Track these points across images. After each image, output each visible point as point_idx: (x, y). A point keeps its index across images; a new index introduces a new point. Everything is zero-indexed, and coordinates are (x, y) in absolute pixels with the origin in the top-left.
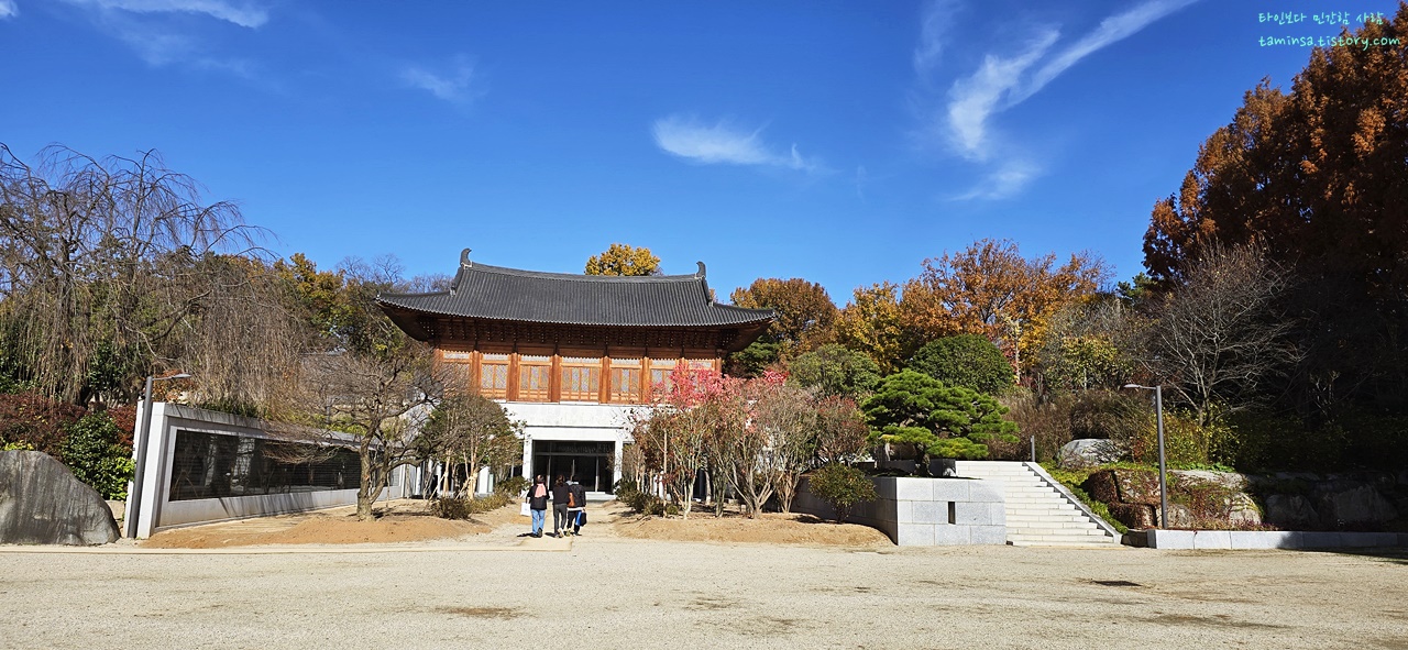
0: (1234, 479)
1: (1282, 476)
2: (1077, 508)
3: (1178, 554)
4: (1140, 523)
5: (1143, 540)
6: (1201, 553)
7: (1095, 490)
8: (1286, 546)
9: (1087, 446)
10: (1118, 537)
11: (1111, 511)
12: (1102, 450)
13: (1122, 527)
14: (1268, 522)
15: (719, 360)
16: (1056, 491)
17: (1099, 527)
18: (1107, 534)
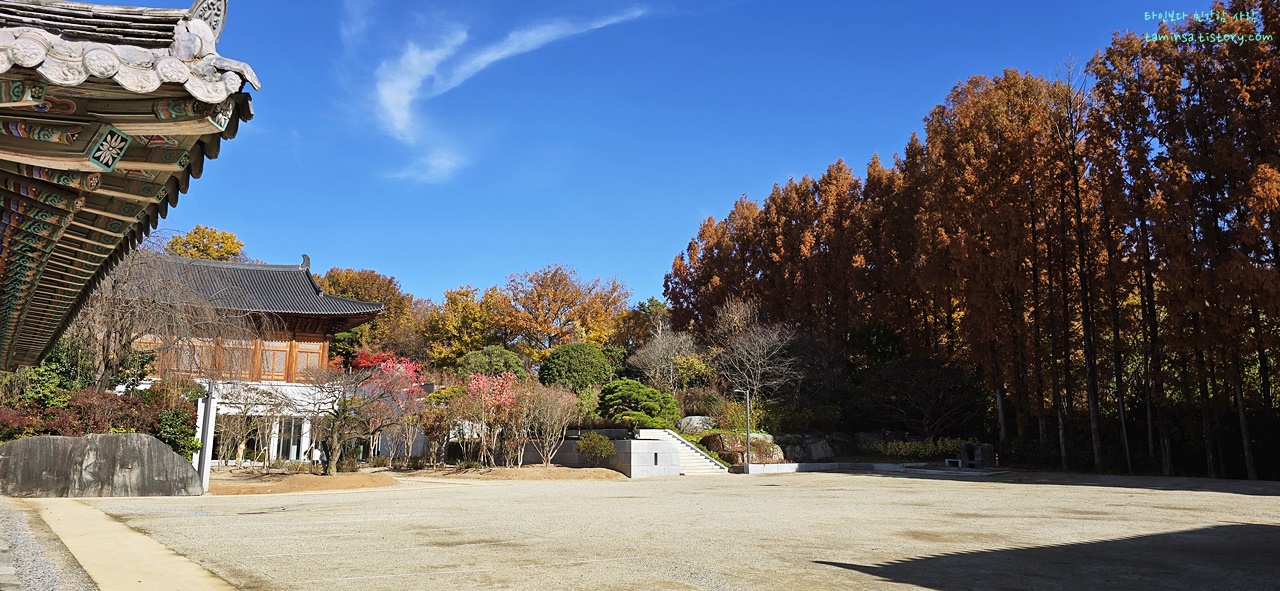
0: (769, 438)
1: (788, 436)
2: (702, 455)
3: (760, 475)
4: (737, 462)
5: (742, 470)
6: (768, 475)
7: (708, 444)
8: (800, 470)
9: (696, 420)
10: (727, 469)
11: (720, 456)
12: (705, 423)
13: (727, 464)
14: (788, 458)
15: (327, 344)
16: (687, 445)
17: (716, 464)
18: (721, 468)
